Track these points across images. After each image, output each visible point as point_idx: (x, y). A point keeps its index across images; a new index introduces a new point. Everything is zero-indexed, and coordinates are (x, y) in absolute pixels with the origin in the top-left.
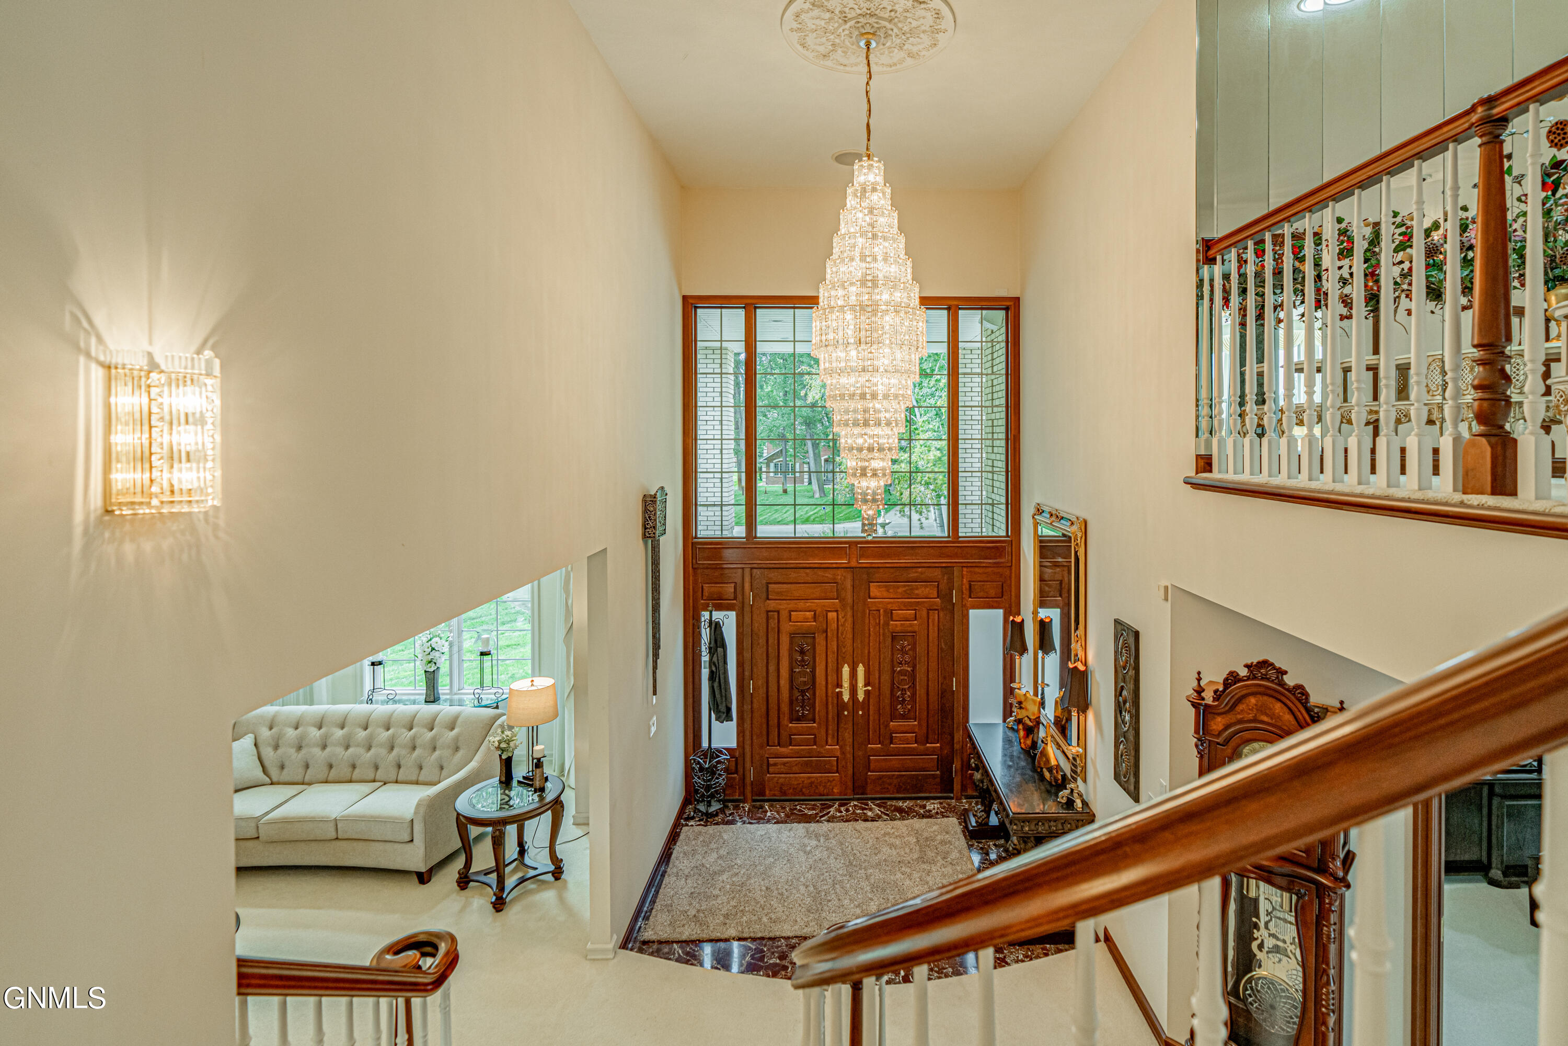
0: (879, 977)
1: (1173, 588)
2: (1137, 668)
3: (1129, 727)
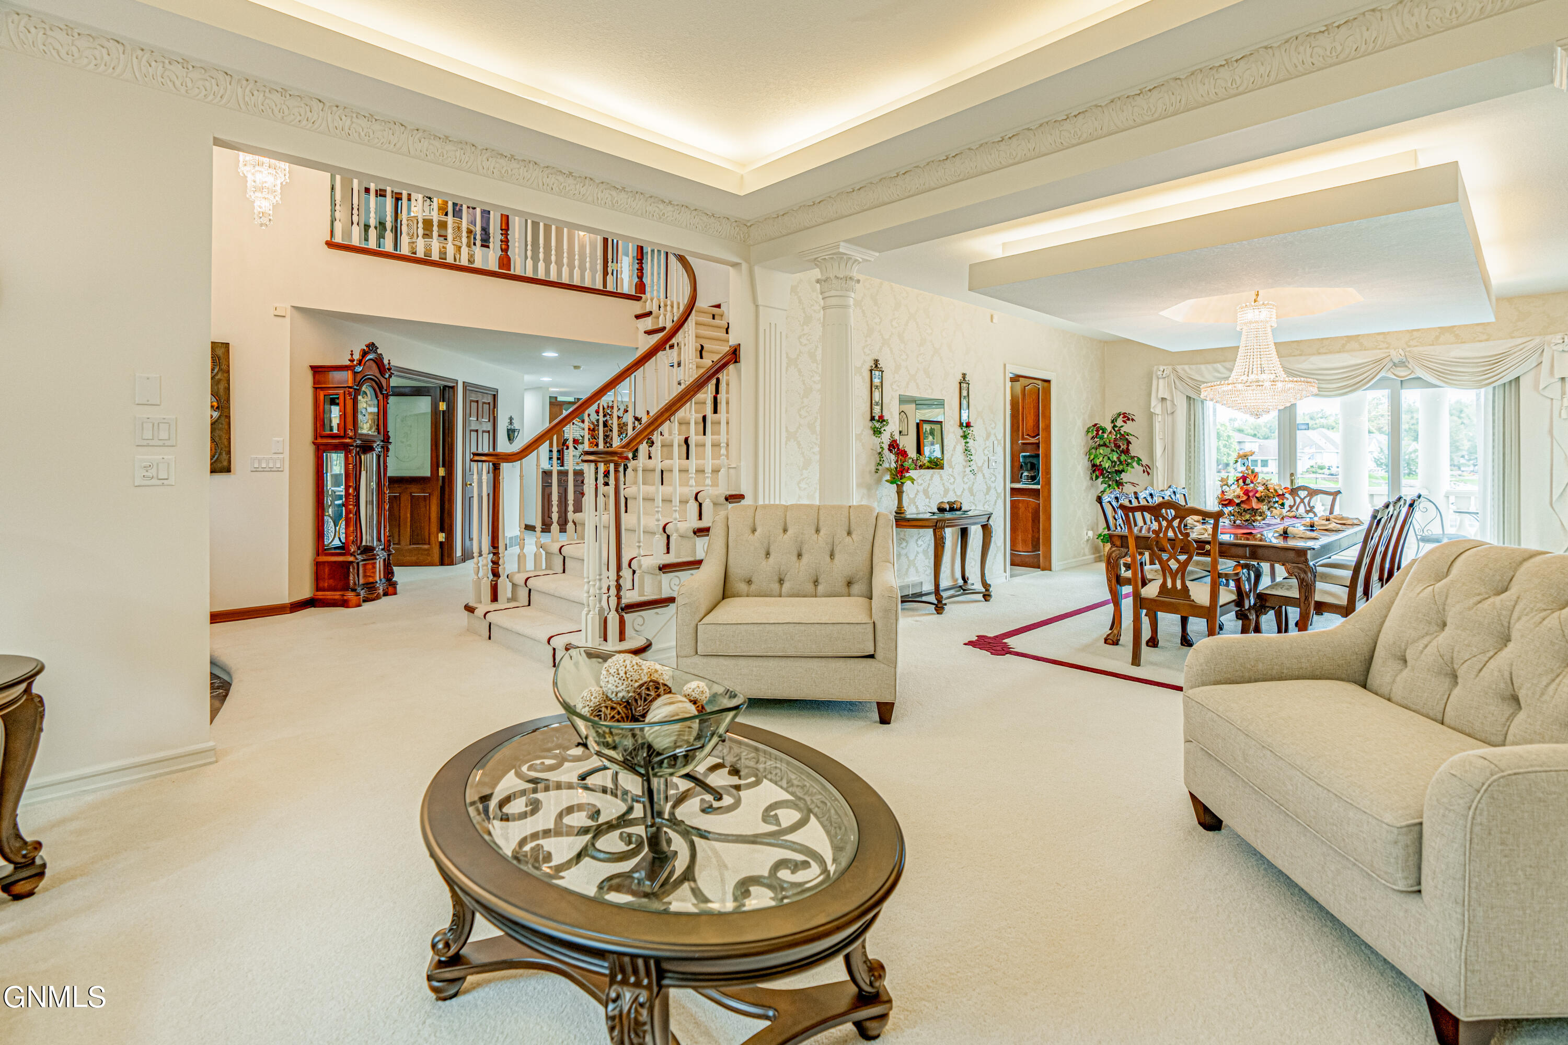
0: (665, 349)
1: (293, 309)
2: (228, 372)
3: (218, 419)
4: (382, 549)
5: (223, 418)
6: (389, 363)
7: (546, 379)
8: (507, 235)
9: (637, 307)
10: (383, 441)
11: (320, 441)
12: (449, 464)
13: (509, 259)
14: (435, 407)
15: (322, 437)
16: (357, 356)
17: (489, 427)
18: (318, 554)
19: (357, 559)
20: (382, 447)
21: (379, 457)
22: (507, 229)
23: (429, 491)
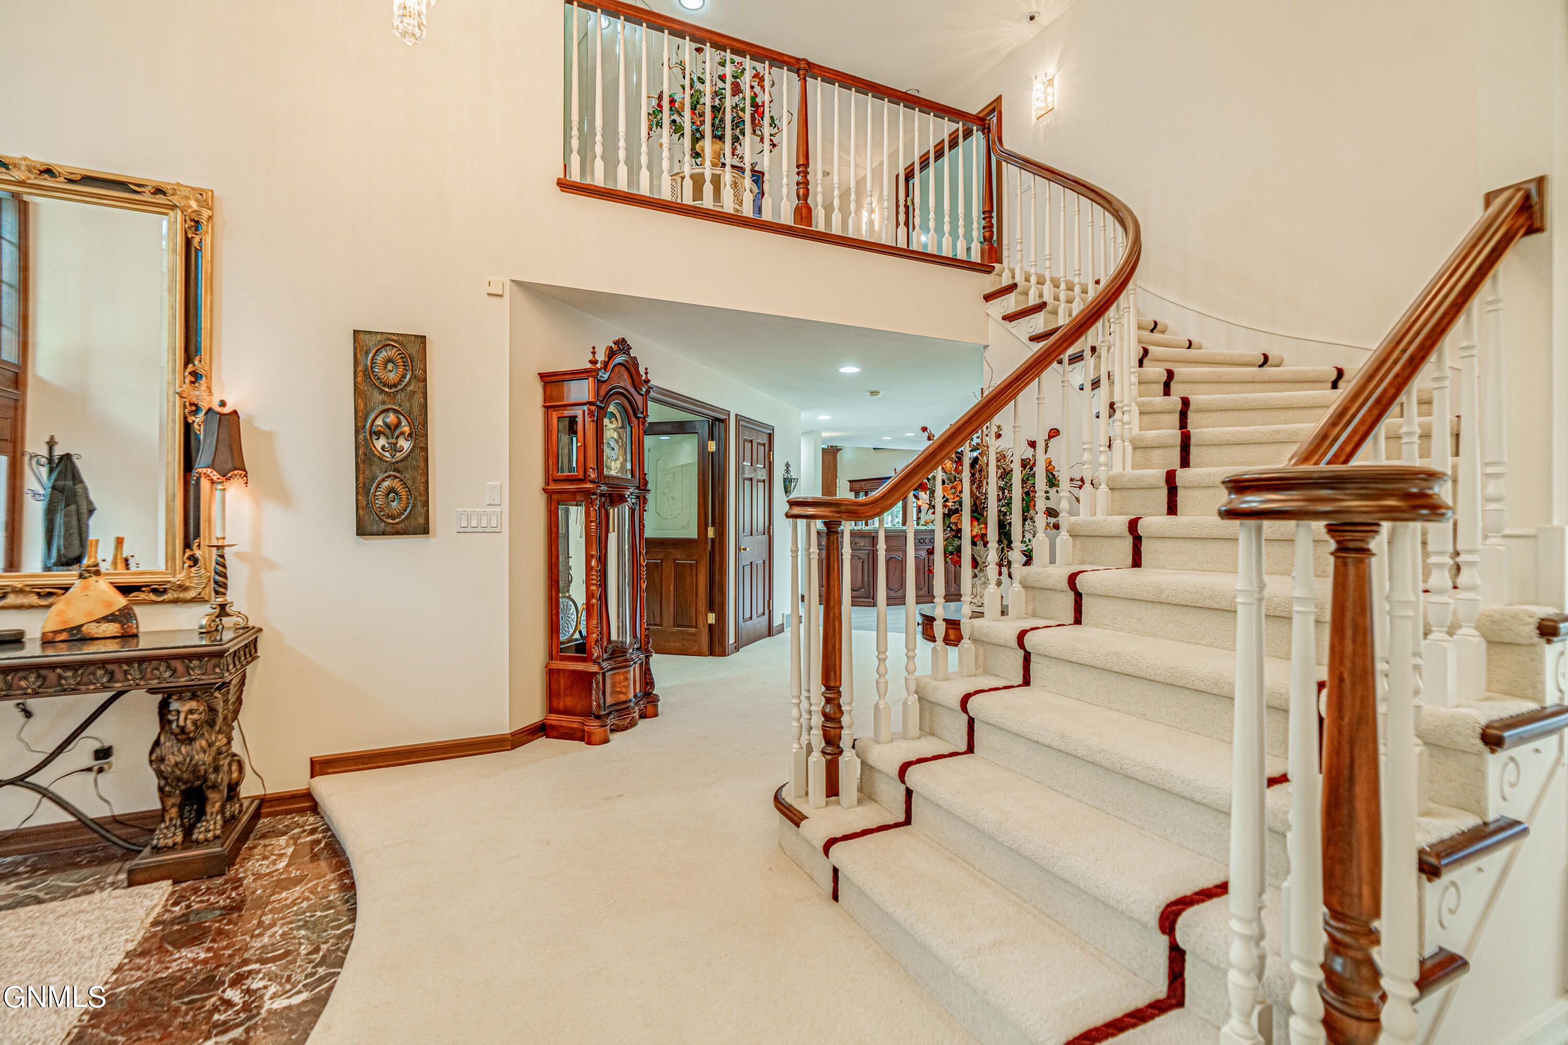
1: (512, 284)
2: (425, 379)
3: (411, 452)
4: (638, 649)
5: (417, 451)
6: (646, 373)
7: (824, 417)
8: (806, 173)
9: (988, 283)
10: (638, 488)
11: (552, 486)
12: (720, 523)
13: (809, 210)
14: (702, 448)
15: (556, 481)
16: (601, 357)
17: (762, 474)
18: (551, 657)
19: (602, 668)
20: (638, 497)
21: (633, 511)
22: (806, 165)
23: (695, 558)
